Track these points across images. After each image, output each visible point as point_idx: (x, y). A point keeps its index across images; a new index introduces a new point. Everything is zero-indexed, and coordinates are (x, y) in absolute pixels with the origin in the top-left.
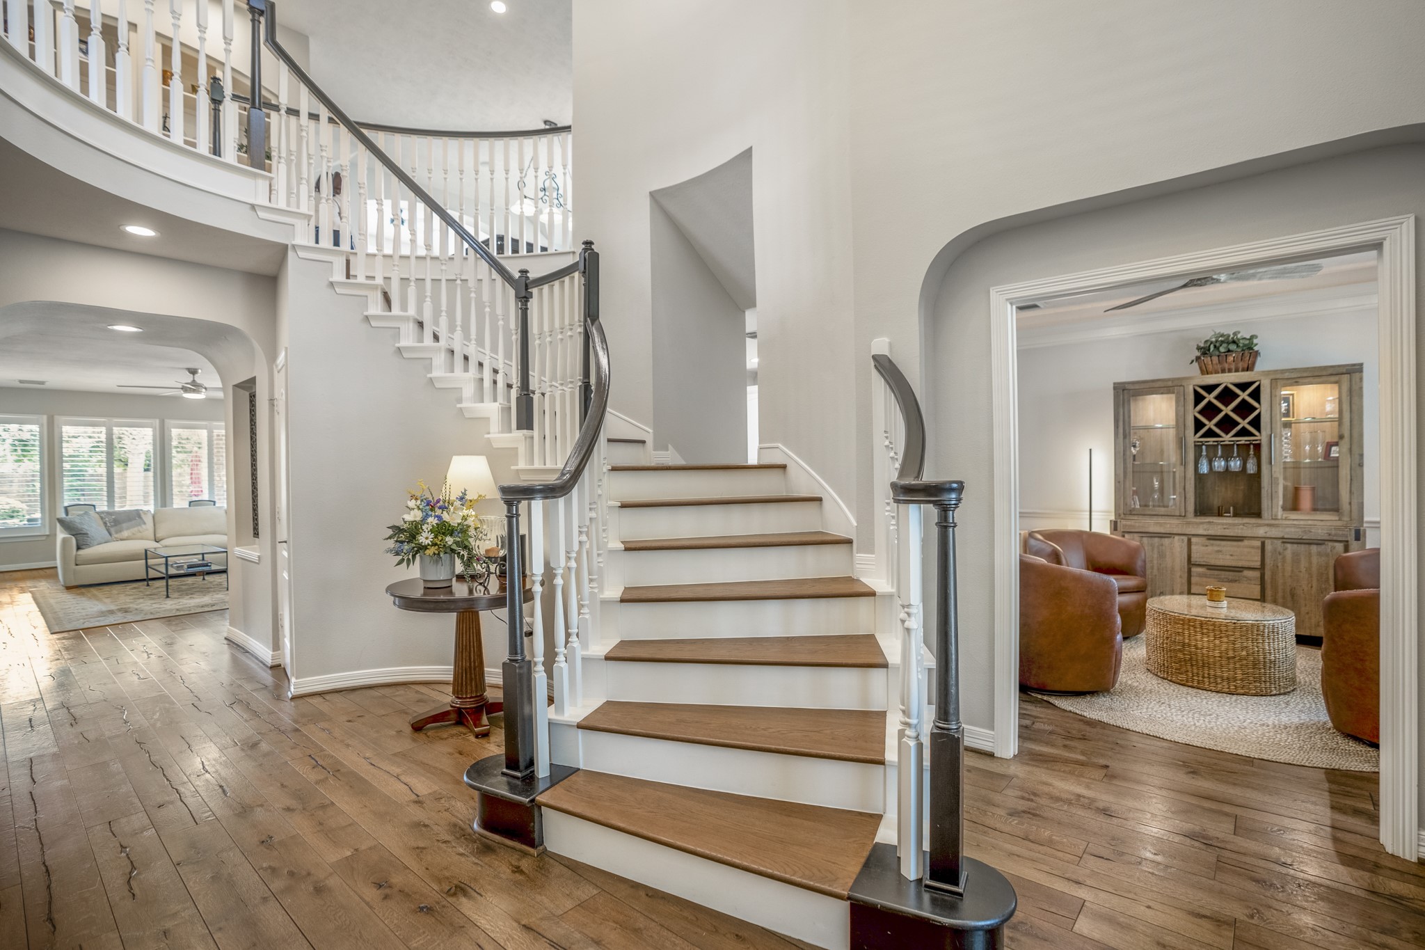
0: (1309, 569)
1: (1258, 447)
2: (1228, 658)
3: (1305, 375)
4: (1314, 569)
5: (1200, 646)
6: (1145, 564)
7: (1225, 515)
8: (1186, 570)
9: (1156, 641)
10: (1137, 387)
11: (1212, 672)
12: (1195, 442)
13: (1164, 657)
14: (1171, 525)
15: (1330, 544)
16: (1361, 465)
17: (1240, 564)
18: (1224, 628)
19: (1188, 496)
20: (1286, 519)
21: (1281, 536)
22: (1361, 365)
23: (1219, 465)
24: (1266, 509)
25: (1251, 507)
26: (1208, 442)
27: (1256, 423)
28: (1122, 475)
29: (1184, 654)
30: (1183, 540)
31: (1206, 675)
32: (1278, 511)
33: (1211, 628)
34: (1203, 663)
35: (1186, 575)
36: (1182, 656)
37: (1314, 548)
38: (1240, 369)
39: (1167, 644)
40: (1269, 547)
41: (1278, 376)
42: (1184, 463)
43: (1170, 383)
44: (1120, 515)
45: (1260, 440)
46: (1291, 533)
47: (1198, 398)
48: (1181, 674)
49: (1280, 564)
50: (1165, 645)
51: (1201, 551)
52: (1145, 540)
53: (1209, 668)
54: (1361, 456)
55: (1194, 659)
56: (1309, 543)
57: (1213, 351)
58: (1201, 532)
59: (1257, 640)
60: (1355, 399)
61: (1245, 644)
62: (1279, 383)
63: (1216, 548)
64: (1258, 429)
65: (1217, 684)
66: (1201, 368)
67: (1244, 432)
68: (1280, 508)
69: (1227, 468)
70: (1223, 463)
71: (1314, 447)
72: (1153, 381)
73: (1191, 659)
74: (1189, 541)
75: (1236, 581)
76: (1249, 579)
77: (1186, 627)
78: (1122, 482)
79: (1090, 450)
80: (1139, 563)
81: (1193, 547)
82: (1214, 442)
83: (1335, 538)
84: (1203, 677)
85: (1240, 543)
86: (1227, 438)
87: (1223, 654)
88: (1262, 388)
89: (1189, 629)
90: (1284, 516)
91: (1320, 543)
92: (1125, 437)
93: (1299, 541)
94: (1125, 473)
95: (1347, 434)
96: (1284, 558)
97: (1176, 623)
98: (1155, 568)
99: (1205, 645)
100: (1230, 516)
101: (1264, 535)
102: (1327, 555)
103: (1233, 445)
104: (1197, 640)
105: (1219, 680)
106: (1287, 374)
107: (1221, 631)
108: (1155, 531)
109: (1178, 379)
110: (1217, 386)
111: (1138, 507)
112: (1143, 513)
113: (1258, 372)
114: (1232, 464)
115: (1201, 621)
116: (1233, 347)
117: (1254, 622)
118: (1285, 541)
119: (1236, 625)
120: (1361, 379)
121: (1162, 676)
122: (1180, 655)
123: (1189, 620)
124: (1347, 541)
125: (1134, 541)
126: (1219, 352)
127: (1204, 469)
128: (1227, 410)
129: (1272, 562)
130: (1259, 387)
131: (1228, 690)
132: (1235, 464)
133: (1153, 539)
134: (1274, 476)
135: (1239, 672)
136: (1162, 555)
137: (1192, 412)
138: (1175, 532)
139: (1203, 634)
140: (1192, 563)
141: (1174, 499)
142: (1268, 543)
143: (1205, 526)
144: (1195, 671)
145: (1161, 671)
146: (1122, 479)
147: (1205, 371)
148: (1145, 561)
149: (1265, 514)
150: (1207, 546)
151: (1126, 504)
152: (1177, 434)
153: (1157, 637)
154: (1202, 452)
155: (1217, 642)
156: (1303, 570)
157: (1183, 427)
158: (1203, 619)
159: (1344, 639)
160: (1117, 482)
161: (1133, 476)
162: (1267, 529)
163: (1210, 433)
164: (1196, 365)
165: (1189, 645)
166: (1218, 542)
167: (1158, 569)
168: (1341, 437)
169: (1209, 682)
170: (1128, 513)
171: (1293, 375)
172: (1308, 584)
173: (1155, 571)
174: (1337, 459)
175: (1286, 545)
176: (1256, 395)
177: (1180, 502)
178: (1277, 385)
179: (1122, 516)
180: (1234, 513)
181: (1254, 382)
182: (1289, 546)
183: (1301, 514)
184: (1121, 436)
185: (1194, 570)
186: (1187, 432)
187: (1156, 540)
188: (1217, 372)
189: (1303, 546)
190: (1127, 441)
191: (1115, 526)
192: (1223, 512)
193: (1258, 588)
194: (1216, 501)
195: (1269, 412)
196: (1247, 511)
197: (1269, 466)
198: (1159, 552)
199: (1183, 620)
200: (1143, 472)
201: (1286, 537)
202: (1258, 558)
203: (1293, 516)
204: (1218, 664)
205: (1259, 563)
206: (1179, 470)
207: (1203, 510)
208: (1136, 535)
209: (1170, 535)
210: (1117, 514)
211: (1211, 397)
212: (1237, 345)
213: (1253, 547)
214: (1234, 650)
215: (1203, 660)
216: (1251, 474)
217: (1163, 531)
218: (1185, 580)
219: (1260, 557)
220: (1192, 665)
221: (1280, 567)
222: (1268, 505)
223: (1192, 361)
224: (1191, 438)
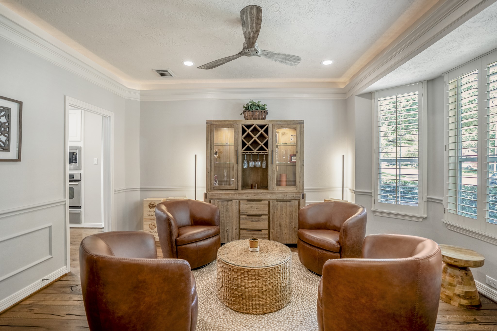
0: (286, 213)
1: (267, 156)
2: (263, 292)
3: (285, 123)
4: (288, 213)
5: (247, 287)
6: (219, 218)
7: (254, 188)
8: (238, 217)
9: (222, 281)
10: (217, 123)
11: (254, 302)
12: (242, 152)
13: (227, 292)
14: (232, 194)
15: (294, 201)
16: (303, 165)
17: (260, 213)
18: (260, 273)
19: (239, 180)
20: (278, 190)
21: (276, 198)
22: (304, 121)
23: (252, 164)
24: (270, 185)
25: (264, 185)
26: (248, 153)
27: (266, 144)
28: (210, 169)
29: (238, 292)
30: (237, 202)
31: (251, 305)
32: (274, 187)
33: (253, 273)
34: (249, 297)
35: (238, 220)
36: (237, 293)
37: (288, 203)
38: (260, 119)
39: (228, 284)
40: (271, 204)
41: (275, 123)
42: (237, 163)
43: (232, 123)
44: (209, 190)
45: (268, 152)
46: (280, 197)
47: (244, 131)
48: (237, 304)
49: (275, 212)
50: (227, 285)
51: (246, 208)
52: (220, 203)
53: (252, 300)
54: (303, 161)
55: (244, 295)
56: (286, 201)
57: (250, 109)
58: (245, 198)
59: (277, 276)
60: (302, 135)
61: (271, 281)
62: (276, 126)
63: (251, 206)
64: (267, 147)
65: (257, 309)
66: (245, 117)
67: (262, 149)
68: (275, 185)
69: (255, 165)
70: (253, 163)
71: (286, 157)
72: (225, 121)
73: (242, 295)
74: (239, 202)
75: (259, 221)
76: (264, 219)
77: (239, 274)
78: (210, 173)
79: (196, 155)
80: (216, 218)
81: (241, 205)
82: (250, 153)
83: (295, 198)
84: (249, 306)
85: (260, 202)
86: (255, 151)
87: (260, 290)
88: (269, 128)
89: (241, 275)
90: (277, 188)
91: (290, 201)
92: (211, 149)
93: (282, 200)
94: (211, 167)
95: (299, 151)
96: (277, 208)
97: (233, 271)
98: (225, 217)
99: (250, 285)
100: (256, 189)
101: (270, 198)
102: (292, 206)
103: (257, 154)
104: (245, 282)
105: (258, 307)
106: (278, 122)
107: (259, 275)
108: (225, 198)
109: (236, 121)
110: (251, 126)
111: (217, 185)
112: (219, 188)
113: (268, 120)
114: (257, 163)
115: (248, 270)
116: (258, 108)
117: (276, 266)
118: (278, 200)
119: (267, 270)
120: (304, 127)
121: (226, 305)
122: (236, 292)
123: (241, 269)
124: (299, 199)
125: (214, 205)
126: (253, 109)
127: (246, 166)
128: (255, 138)
129: (273, 211)
130: (268, 127)
131: (263, 312)
132: (258, 164)
133: (224, 202)
134: (273, 170)
135: (268, 299)
136: (227, 210)
137: (241, 138)
138: (233, 198)
139: (249, 278)
140: (241, 213)
141: (233, 180)
142: (271, 201)
143: (246, 195)
144: (244, 302)
145: (225, 301)
146: (210, 171)
147: (246, 118)
148: (219, 216)
149: (270, 187)
150: (247, 204)
151: (212, 184)
152: (235, 148)
153: (223, 279)
154: (245, 158)
155: (257, 282)
156: (284, 213)
157: (237, 145)
158: (249, 268)
159: (338, 296)
160: (207, 172)
161: (215, 169)
162: (271, 195)
163: (248, 149)
164: (243, 115)
165: (241, 286)
166: (252, 202)
167: (226, 217)
168: (297, 152)
169: (252, 308)
170: (213, 189)
171: (281, 123)
172: (286, 220)
173: (225, 218)
174: (295, 162)
175: (278, 202)
176: (266, 131)
177: (236, 182)
178: (274, 127)
179: (210, 190)
180: (257, 187)
181: (266, 125)
182: (279, 203)
183: (283, 187)
184: (209, 148)
185: (242, 217)
186: (239, 147)
187: (225, 202)
188: (251, 119)
189: (284, 202)
190: (212, 151)
191: (206, 196)
192: (253, 187)
193: (267, 223)
194: (250, 181)
195: (271, 139)
196: (262, 186)
197: (271, 165)
198: (226, 209)
199: (237, 269)
200: (220, 167)
201: (278, 199)
202: (267, 209)
203: (280, 188)
204: (257, 297)
205: (267, 212)
206: (235, 166)
207: (245, 186)
208: (216, 200)
209: (231, 200)
210: (208, 190)
211: (249, 131)
212: (259, 107)
213: (265, 204)
214: (266, 286)
215: (249, 296)
216: (264, 168)
217: (228, 198)
218: (237, 222)
219: (268, 209)
220: (243, 299)
221: (275, 213)
222: (271, 184)
223: (241, 114)
224: (241, 151)
